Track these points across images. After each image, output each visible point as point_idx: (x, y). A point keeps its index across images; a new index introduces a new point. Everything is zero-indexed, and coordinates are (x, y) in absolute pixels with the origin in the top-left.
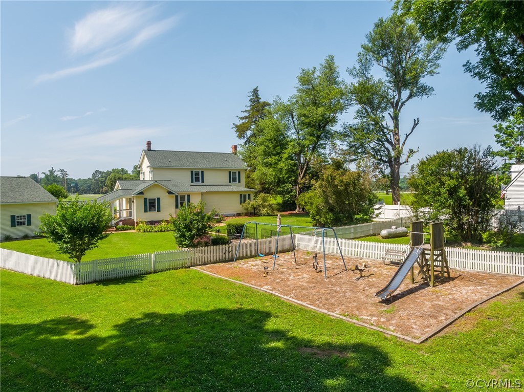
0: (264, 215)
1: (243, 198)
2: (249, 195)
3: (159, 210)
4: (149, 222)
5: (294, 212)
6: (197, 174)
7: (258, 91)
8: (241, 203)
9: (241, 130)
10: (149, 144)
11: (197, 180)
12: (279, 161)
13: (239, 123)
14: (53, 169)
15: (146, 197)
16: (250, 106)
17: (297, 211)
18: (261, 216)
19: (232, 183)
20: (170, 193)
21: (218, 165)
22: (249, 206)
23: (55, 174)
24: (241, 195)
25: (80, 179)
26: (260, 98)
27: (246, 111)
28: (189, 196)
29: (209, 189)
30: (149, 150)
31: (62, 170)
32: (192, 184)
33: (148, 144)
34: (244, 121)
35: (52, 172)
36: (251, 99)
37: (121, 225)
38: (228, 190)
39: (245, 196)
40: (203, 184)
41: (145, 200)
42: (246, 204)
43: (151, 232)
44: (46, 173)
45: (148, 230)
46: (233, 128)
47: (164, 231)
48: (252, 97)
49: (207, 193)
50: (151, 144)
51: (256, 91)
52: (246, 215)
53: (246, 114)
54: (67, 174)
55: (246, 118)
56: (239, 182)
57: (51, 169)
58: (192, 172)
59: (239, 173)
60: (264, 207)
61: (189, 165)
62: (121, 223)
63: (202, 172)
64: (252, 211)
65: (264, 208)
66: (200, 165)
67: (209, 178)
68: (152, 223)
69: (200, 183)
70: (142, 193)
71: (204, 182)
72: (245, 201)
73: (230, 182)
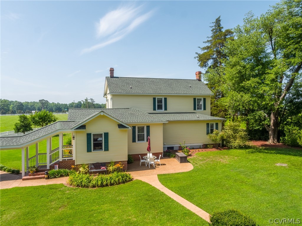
0: (235, 148)
1: (210, 128)
2: (217, 124)
3: (107, 149)
4: (93, 164)
5: (267, 143)
6: (160, 101)
7: (220, 21)
8: (208, 133)
9: (203, 60)
10: (112, 71)
11: (160, 107)
12: (260, 84)
13: (201, 52)
14: (87, 99)
15: (89, 132)
16: (212, 37)
17: (270, 142)
18: (232, 148)
19: (197, 111)
20: (121, 126)
21: (182, 91)
22: (218, 138)
23: (89, 101)
24: (208, 124)
25: (102, 104)
26: (222, 28)
27: (208, 41)
28: (148, 127)
29: (172, 118)
30: (112, 77)
31: (92, 99)
32: (154, 112)
33: (110, 70)
34: (206, 51)
35: (86, 100)
36: (213, 29)
37: (57, 169)
38: (194, 119)
39: (212, 126)
40: (166, 112)
41: (89, 135)
42: (213, 135)
43: (88, 187)
44: (84, 101)
45: (83, 184)
46: (195, 58)
47: (107, 185)
48: (214, 28)
49: (170, 122)
50: (113, 70)
51: (218, 21)
52: (213, 147)
53: (209, 44)
54: (94, 101)
55: (208, 48)
56: (205, 109)
57: (86, 99)
58: (154, 99)
59: (205, 99)
60: (235, 138)
61: (151, 92)
62: (57, 166)
63: (165, 99)
64: (221, 142)
65: (235, 140)
66: (163, 92)
67: (173, 105)
68: (97, 165)
69: (163, 111)
70: (83, 127)
71: (168, 109)
72: (212, 131)
73: (195, 109)
